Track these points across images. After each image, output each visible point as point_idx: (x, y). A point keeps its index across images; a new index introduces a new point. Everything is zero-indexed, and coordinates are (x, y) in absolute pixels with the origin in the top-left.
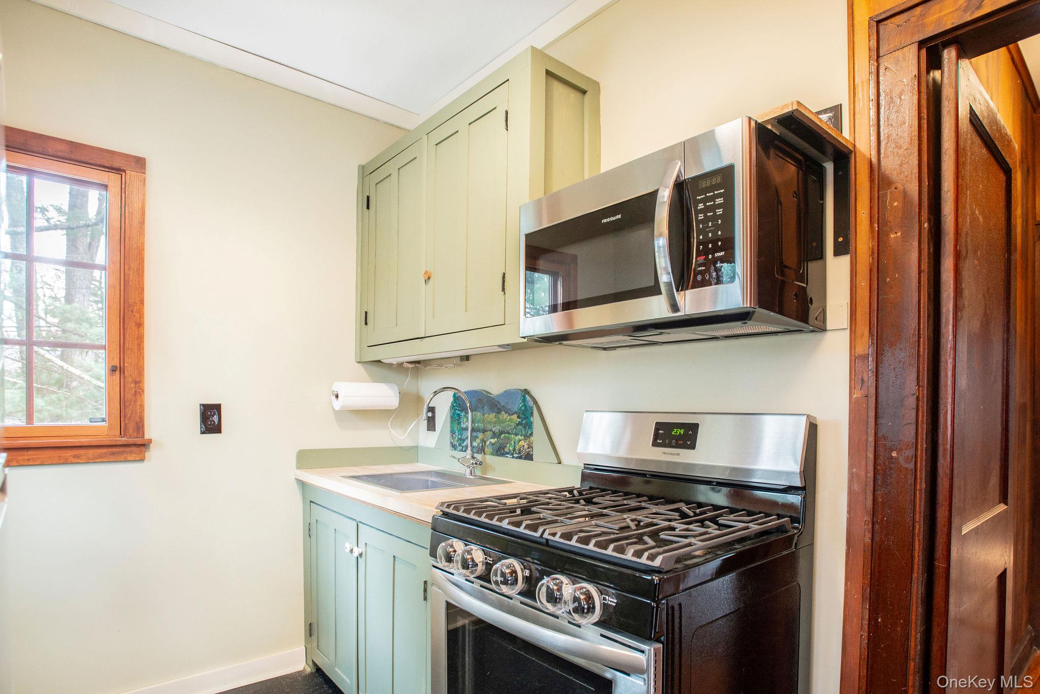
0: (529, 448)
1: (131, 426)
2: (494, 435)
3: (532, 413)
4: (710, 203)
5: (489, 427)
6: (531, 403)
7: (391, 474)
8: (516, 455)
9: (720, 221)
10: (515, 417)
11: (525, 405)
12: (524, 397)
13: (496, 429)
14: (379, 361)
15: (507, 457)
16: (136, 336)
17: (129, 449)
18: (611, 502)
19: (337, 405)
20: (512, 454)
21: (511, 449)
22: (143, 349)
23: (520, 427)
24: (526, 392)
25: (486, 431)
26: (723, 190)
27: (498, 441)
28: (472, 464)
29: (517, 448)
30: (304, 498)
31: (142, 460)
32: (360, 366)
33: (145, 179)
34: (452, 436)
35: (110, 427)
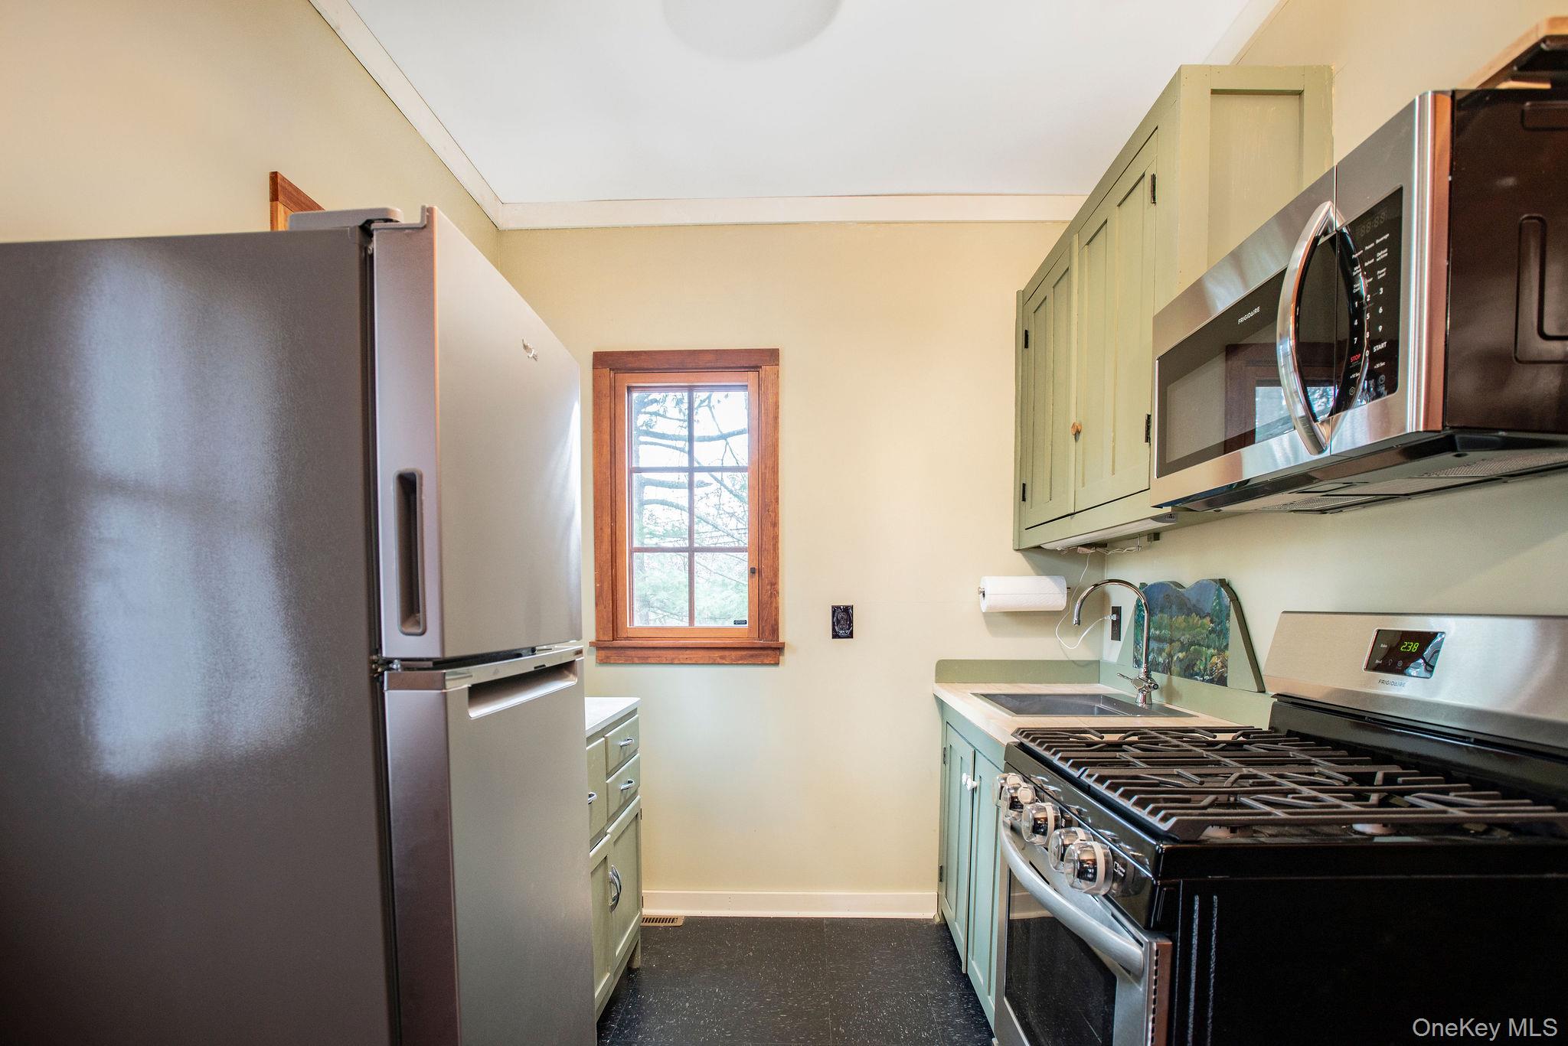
0: (1222, 667)
1: (768, 629)
2: (1184, 648)
3: (1228, 615)
4: (1370, 262)
5: (1177, 635)
6: (1227, 600)
7: (1039, 695)
8: (1207, 677)
9: (1381, 289)
10: (1207, 620)
11: (1219, 604)
12: (1219, 590)
13: (1185, 638)
14: (1039, 547)
15: (1197, 680)
16: (772, 536)
17: (765, 652)
18: (1262, 750)
19: (985, 605)
20: (1202, 676)
21: (1202, 667)
22: (778, 549)
23: (1213, 636)
24: (1224, 584)
25: (1174, 641)
26: (1388, 235)
27: (1187, 656)
28: (1145, 687)
29: (1208, 667)
30: (943, 719)
31: (777, 664)
32: (1019, 555)
33: (778, 371)
34: (1136, 647)
35: (750, 629)
